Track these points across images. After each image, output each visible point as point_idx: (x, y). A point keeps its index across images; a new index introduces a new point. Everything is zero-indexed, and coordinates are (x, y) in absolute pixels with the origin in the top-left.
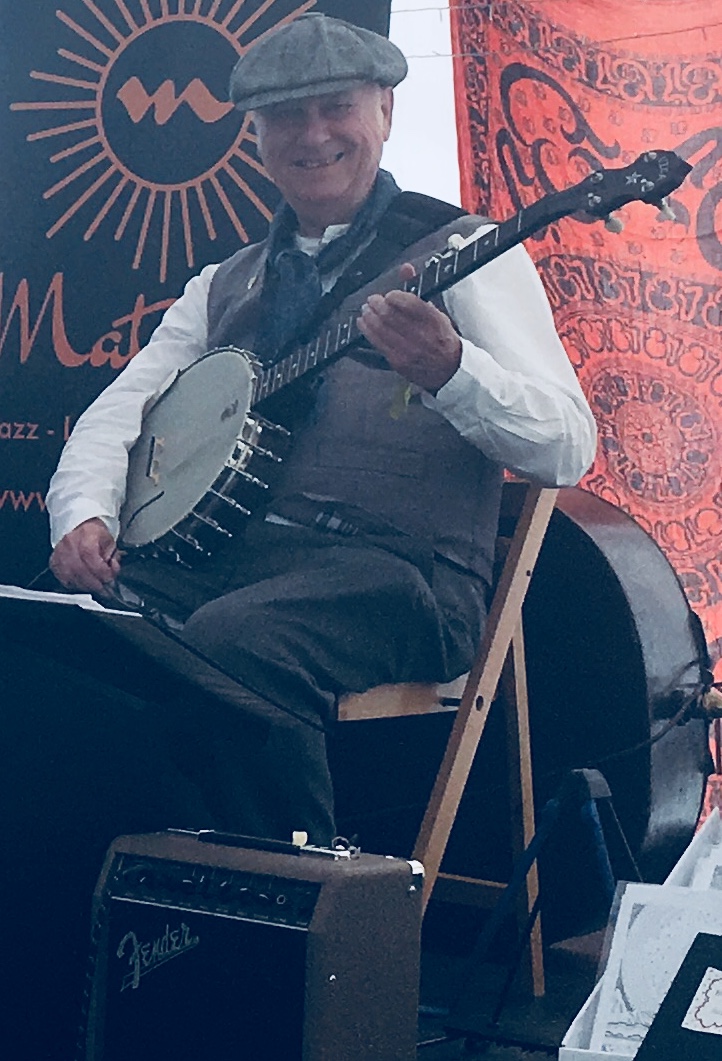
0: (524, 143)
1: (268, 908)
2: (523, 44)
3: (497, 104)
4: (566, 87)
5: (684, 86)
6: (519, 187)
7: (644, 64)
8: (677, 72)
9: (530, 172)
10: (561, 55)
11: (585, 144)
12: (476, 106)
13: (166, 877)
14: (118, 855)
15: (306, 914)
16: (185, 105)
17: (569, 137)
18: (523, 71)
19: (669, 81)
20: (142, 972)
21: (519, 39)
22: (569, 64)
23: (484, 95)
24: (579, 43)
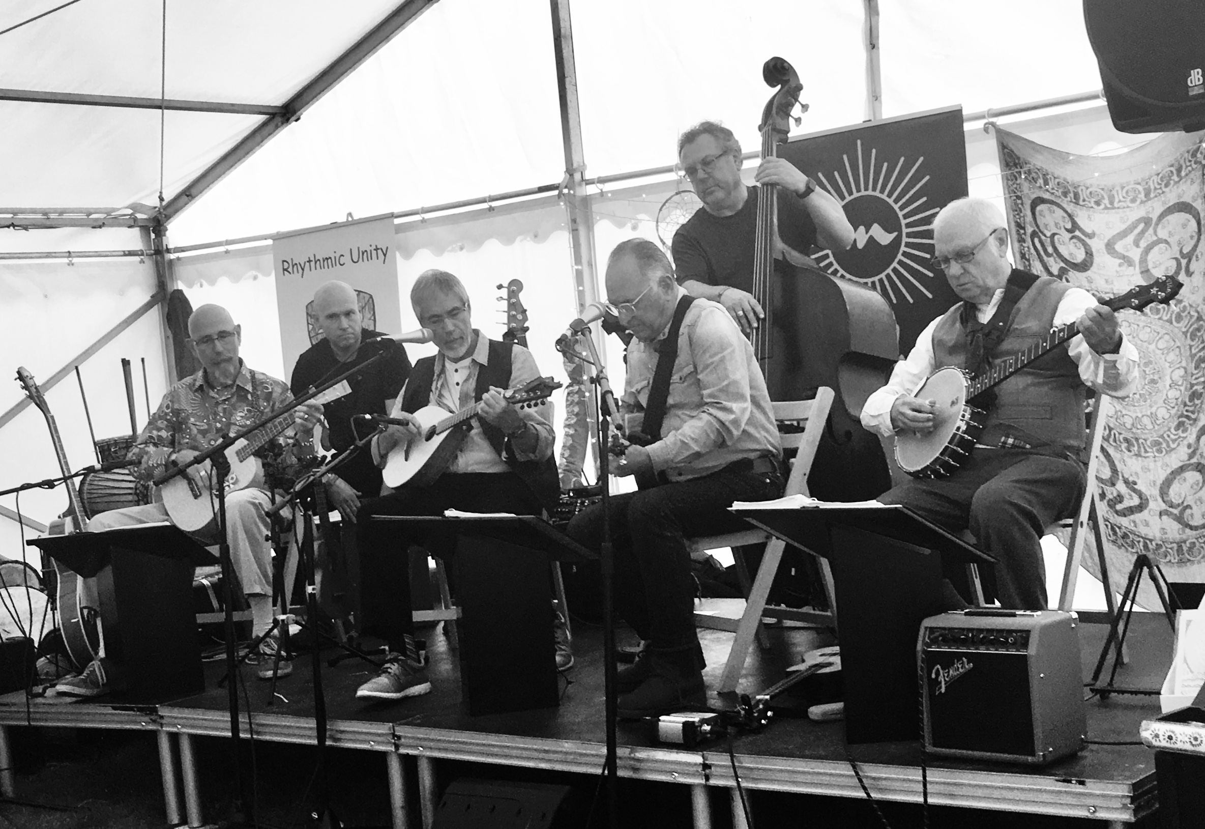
0: (1045, 236)
1: (1005, 645)
2: (1040, 187)
3: (1029, 218)
4: (1065, 206)
5: (1124, 197)
6: (1045, 258)
7: (1103, 189)
8: (1120, 192)
9: (1050, 250)
10: (1060, 191)
11: (1077, 233)
12: (1018, 220)
13: (952, 636)
14: (926, 628)
15: (1025, 644)
16: (871, 238)
17: (1067, 230)
18: (1042, 201)
19: (1116, 196)
20: (945, 684)
21: (1038, 185)
22: (1065, 194)
23: (1022, 215)
24: (1068, 183)
